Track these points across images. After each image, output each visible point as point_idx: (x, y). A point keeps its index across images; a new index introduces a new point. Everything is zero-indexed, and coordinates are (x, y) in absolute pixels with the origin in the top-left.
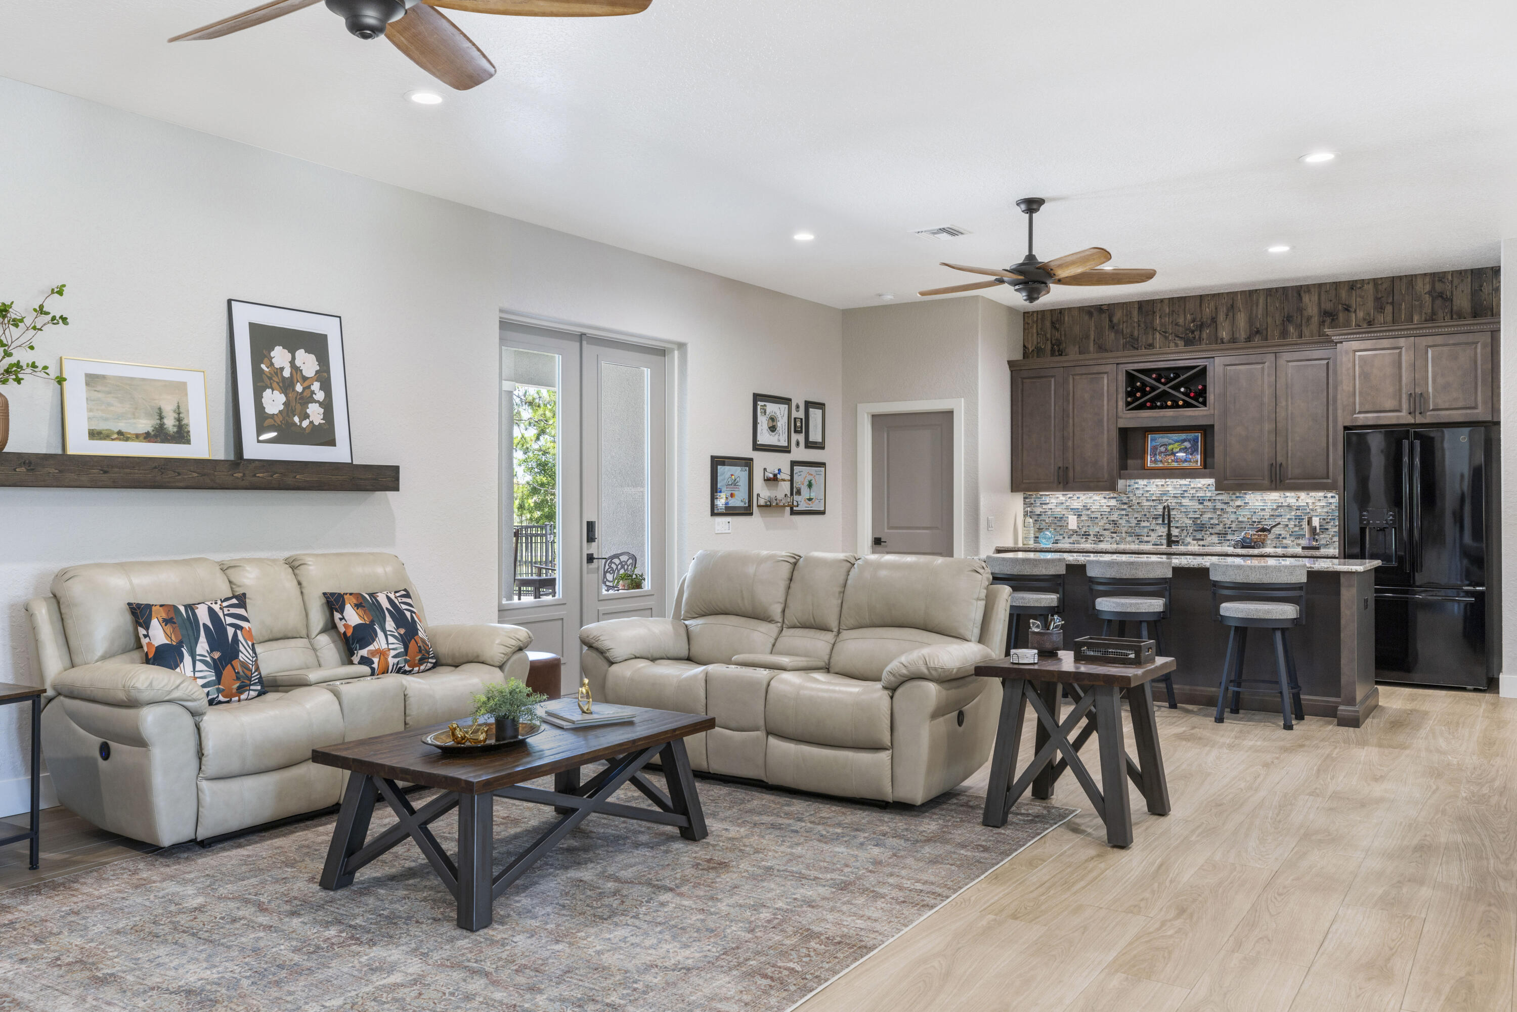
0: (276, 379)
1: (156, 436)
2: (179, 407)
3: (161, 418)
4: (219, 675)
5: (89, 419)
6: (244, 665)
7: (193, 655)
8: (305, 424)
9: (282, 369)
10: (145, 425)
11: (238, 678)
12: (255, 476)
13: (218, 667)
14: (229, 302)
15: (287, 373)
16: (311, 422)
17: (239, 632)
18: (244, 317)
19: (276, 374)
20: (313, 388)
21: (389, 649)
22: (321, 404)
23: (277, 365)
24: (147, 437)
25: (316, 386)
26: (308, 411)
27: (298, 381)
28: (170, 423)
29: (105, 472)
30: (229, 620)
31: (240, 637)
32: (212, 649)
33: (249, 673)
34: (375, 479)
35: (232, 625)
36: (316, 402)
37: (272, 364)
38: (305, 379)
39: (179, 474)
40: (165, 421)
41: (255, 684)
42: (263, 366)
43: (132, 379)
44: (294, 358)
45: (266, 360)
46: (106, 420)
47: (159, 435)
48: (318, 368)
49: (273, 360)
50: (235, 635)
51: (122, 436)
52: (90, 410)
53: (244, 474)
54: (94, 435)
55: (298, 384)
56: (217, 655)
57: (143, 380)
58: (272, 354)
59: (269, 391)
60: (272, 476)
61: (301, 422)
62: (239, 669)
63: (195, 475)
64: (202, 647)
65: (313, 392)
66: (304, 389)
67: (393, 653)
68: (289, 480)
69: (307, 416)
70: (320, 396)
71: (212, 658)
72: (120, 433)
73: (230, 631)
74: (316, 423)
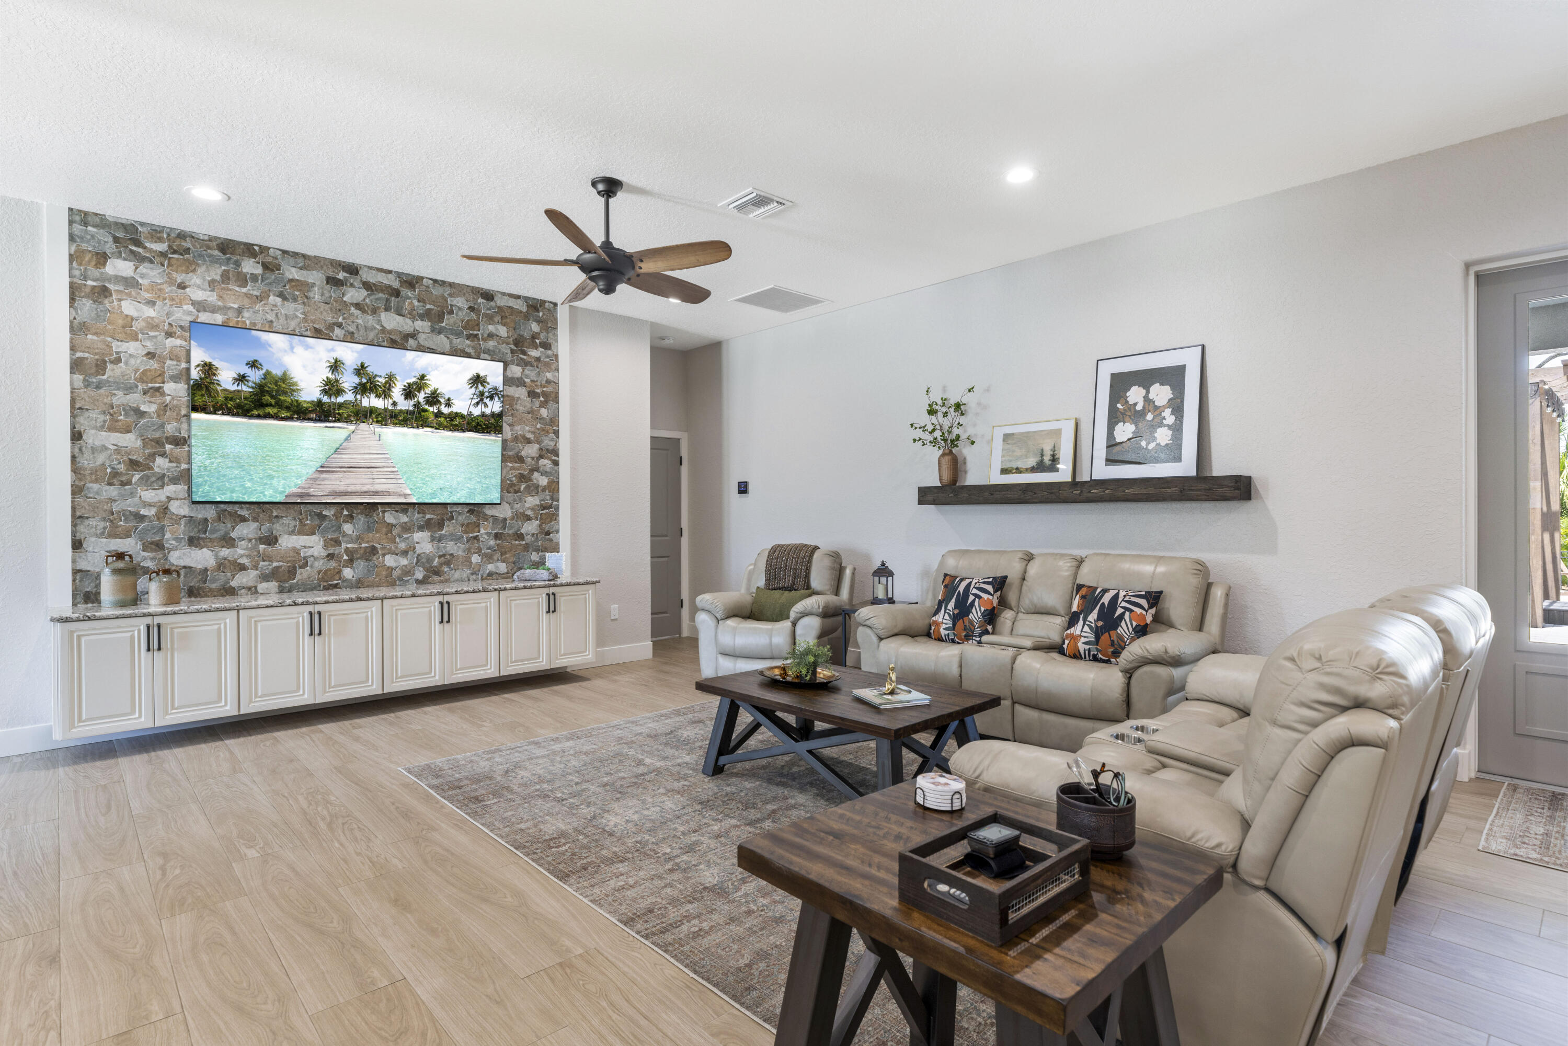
0: (1129, 413)
1: (1037, 468)
2: (1054, 447)
3: (1042, 455)
4: (954, 624)
5: (1002, 462)
6: (971, 622)
7: (946, 609)
8: (1151, 446)
9: (1135, 404)
10: (1032, 462)
11: (965, 630)
12: (1090, 492)
13: (955, 619)
14: (1098, 361)
15: (1139, 407)
16: (1158, 445)
17: (977, 600)
18: (1107, 370)
19: (1130, 409)
20: (1163, 414)
21: (1081, 636)
22: (1169, 427)
23: (1131, 403)
24: (1033, 470)
25: (1167, 413)
26: (1156, 435)
27: (1149, 411)
28: (1047, 459)
29: (992, 494)
30: (975, 591)
31: (976, 604)
32: (956, 607)
33: (972, 628)
34: (1209, 490)
35: (974, 595)
36: (1165, 426)
37: (1127, 402)
38: (1156, 408)
39: (1035, 493)
40: (1044, 458)
41: (975, 636)
42: (1119, 406)
43: (1028, 432)
44: (1148, 392)
45: (1122, 400)
46: (1011, 461)
47: (1040, 467)
48: (1171, 396)
49: (1128, 399)
50: (974, 601)
51: (1018, 471)
52: (1003, 456)
53: (1081, 491)
54: (1004, 471)
55: (1150, 414)
56: (956, 611)
57: (1035, 432)
58: (1128, 394)
59: (1121, 424)
60: (1104, 491)
61: (1147, 445)
62: (967, 623)
63: (1046, 493)
64: (951, 605)
65: (1164, 418)
66: (1154, 418)
67: (1083, 640)
68: (1120, 494)
69: (1155, 439)
70: (1170, 419)
71: (953, 613)
72: (1017, 469)
73: (971, 598)
74: (1163, 444)
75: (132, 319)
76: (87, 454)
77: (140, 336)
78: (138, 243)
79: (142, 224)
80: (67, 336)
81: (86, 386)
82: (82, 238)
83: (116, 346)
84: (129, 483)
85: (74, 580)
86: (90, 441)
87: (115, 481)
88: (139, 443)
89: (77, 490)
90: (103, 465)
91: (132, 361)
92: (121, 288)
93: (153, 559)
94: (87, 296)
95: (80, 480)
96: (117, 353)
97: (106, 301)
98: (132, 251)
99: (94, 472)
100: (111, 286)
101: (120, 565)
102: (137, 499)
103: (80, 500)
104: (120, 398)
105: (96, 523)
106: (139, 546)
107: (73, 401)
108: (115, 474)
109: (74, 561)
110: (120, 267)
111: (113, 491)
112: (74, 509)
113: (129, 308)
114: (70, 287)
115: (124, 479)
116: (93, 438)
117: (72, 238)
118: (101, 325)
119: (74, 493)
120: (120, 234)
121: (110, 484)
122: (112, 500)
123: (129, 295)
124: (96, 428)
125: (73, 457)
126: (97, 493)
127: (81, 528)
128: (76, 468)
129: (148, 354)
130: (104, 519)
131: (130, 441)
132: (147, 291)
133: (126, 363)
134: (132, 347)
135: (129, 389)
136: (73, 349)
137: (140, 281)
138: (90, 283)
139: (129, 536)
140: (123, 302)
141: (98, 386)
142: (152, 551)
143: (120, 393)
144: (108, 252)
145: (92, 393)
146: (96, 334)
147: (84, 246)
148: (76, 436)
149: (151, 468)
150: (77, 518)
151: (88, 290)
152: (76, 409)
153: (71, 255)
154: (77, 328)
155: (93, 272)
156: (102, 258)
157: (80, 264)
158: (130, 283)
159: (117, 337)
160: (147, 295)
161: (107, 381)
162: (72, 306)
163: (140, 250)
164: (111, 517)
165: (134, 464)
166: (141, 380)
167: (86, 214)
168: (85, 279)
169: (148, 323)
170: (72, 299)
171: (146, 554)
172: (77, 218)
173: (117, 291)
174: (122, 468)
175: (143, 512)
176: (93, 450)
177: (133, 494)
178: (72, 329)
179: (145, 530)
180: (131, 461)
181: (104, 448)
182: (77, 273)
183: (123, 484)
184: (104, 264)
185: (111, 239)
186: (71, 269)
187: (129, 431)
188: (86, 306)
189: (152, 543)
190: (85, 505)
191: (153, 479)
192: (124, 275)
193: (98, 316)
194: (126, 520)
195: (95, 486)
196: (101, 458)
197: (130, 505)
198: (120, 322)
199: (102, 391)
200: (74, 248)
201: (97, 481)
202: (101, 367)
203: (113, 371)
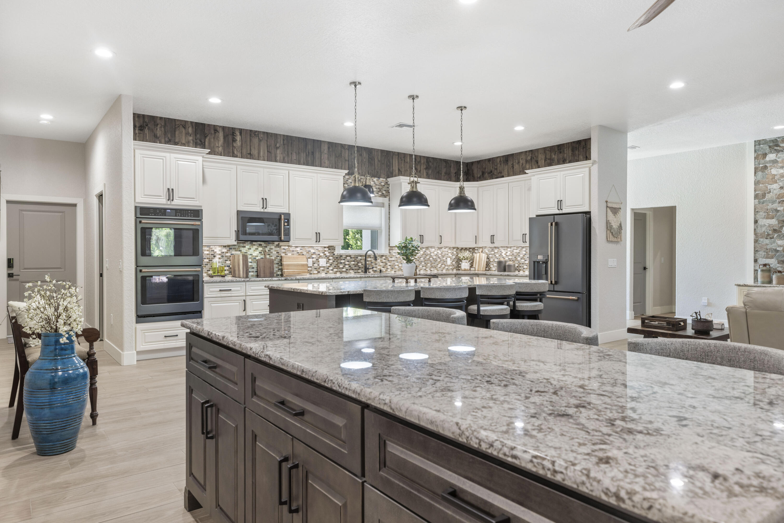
75: (775, 175)
76: (759, 228)
77: (778, 181)
78: (777, 145)
79: (779, 138)
80: (753, 186)
81: (759, 203)
82: (758, 150)
83: (769, 187)
84: (773, 238)
85: (754, 273)
86: (760, 223)
87: (768, 237)
88: (777, 222)
89: (756, 241)
90: (764, 232)
91: (775, 191)
92: (771, 164)
93: (781, 267)
94: (760, 171)
95: (757, 237)
96: (770, 189)
97: (766, 171)
98: (775, 150)
99: (761, 234)
100: (768, 165)
101: (764, 268)
102: (776, 244)
103: (757, 245)
104: (770, 206)
105: (762, 253)
106: (776, 262)
107: (755, 209)
108: (768, 235)
109: (754, 267)
110: (771, 156)
111: (767, 241)
112: (755, 248)
113: (774, 171)
114: (755, 169)
115: (771, 236)
116: (762, 222)
117: (755, 151)
118: (764, 180)
119: (755, 242)
120: (771, 144)
121: (766, 239)
122: (767, 244)
123: (774, 166)
124: (762, 218)
125: (755, 229)
126: (762, 242)
127: (757, 255)
128: (756, 234)
129: (781, 187)
130: (764, 251)
131: (774, 222)
132: (780, 163)
133: (773, 193)
134: (775, 186)
135: (773, 202)
136: (755, 191)
137: (778, 160)
138: (761, 165)
139: (773, 258)
140: (772, 170)
141: (763, 203)
142: (781, 264)
143: (770, 204)
144: (767, 152)
145: (761, 206)
146: (762, 184)
147: (759, 153)
148: (756, 222)
149: (781, 232)
150: (756, 251)
151: (760, 168)
152: (756, 212)
153: (755, 158)
154: (757, 183)
155: (762, 161)
156: (765, 155)
157: (758, 160)
158: (775, 162)
159: (770, 183)
160: (780, 165)
161: (766, 200)
162: (755, 176)
163: (778, 148)
164: (767, 251)
165: (775, 231)
166: (778, 198)
167: (760, 141)
168: (759, 164)
169: (781, 175)
170: (755, 173)
171: (779, 265)
172: (757, 143)
173: (770, 166)
174: (770, 232)
175: (778, 249)
176: (761, 226)
177: (774, 242)
178: (755, 184)
179: (779, 256)
180: (774, 229)
181: (765, 225)
182: (757, 163)
183: (771, 238)
184: (766, 157)
185: (768, 147)
186: (755, 162)
187: (773, 218)
188: (760, 174)
189: (781, 261)
190: (758, 246)
191: (782, 236)
192: (772, 159)
193: (763, 177)
194: (772, 252)
195: (762, 240)
196: (764, 229)
197: (773, 246)
198: (771, 177)
199: (764, 204)
200: (756, 154)
201: (762, 238)
202: (764, 195)
203: (768, 196)
